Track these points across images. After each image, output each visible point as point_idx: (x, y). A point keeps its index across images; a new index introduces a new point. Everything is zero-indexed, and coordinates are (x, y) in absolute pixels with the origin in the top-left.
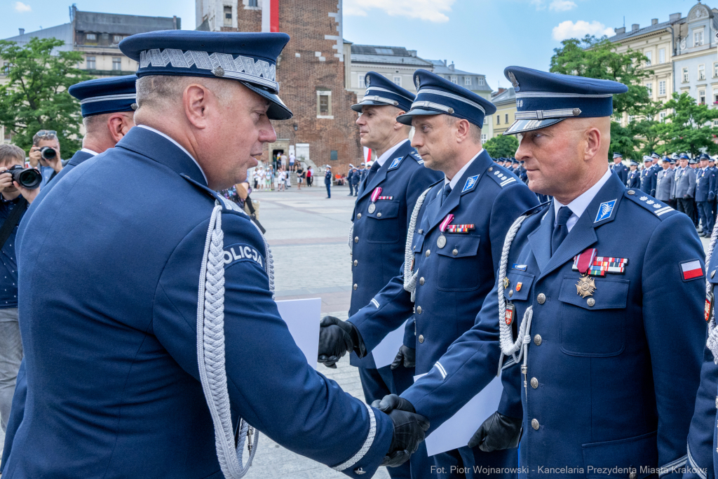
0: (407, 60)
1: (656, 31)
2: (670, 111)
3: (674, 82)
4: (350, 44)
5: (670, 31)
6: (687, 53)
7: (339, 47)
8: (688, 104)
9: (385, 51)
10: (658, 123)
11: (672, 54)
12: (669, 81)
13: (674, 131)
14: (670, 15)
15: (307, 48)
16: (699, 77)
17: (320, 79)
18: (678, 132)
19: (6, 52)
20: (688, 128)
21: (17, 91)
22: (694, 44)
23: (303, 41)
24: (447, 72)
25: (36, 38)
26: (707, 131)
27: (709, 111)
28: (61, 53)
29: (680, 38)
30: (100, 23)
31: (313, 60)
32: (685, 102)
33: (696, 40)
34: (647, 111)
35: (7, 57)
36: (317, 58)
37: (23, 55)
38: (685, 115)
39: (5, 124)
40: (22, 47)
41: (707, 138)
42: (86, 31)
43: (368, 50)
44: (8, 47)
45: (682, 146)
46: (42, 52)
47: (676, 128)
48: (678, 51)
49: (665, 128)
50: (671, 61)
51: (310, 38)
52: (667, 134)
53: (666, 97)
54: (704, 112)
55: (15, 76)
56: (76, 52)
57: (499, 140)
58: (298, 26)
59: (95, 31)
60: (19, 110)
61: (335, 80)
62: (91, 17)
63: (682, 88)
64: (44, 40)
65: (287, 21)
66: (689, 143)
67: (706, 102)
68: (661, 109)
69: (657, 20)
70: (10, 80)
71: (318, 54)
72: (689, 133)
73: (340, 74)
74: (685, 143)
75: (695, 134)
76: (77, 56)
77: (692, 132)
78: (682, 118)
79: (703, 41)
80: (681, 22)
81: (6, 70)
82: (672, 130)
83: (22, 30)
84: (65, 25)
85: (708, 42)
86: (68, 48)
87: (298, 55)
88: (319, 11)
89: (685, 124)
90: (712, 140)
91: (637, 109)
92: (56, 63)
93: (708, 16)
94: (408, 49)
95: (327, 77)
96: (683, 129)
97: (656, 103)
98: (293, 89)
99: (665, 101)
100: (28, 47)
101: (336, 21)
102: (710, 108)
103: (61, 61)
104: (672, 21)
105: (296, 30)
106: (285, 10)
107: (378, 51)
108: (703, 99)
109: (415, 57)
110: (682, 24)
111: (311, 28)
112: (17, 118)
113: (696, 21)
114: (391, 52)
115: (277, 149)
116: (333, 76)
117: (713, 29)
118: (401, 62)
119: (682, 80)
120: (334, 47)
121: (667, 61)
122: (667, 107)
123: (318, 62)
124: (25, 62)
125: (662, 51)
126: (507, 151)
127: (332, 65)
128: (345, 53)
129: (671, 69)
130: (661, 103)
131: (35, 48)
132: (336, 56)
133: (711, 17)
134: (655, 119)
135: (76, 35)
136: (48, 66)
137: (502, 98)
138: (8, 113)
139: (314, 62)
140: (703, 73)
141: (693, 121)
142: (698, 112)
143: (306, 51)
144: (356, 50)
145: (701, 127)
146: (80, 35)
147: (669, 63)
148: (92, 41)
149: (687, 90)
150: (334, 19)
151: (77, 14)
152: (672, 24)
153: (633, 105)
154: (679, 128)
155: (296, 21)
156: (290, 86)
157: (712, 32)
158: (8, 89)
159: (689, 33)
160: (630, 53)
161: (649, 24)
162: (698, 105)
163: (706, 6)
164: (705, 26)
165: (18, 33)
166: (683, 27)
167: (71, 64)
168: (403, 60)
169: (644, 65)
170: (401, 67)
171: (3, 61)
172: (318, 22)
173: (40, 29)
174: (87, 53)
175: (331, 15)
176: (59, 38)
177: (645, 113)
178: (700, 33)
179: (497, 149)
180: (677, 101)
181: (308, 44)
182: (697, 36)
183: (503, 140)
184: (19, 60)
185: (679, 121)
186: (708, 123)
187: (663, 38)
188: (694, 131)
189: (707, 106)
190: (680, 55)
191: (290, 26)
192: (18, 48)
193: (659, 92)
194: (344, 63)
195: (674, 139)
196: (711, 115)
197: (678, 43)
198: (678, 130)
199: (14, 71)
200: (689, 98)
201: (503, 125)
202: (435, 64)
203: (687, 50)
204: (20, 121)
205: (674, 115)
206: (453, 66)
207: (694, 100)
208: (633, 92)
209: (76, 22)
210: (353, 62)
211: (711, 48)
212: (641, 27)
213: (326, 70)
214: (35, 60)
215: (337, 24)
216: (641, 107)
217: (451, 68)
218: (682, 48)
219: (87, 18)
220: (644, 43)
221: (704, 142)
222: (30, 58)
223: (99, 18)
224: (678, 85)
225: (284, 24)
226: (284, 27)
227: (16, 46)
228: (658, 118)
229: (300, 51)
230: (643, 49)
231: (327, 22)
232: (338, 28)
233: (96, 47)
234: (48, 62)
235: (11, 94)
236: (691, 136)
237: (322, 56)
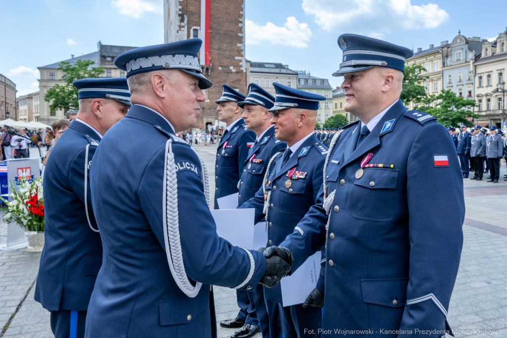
0: (283, 71)
1: (432, 52)
2: (440, 101)
3: (443, 83)
4: (250, 62)
5: (441, 52)
6: (451, 66)
7: (243, 64)
8: (451, 96)
9: (270, 66)
10: (432, 108)
11: (442, 66)
12: (440, 83)
13: (442, 113)
14: (441, 42)
15: (225, 64)
16: (458, 80)
17: (232, 82)
18: (445, 114)
19: (65, 68)
20: (451, 111)
21: (70, 89)
22: (456, 60)
23: (223, 60)
24: (306, 78)
25: (80, 60)
26: (462, 113)
27: (464, 101)
28: (93, 68)
29: (447, 56)
30: (114, 51)
31: (228, 71)
32: (449, 95)
33: (457, 57)
34: (426, 101)
35: (65, 71)
36: (231, 70)
37: (73, 70)
38: (449, 103)
39: (64, 108)
40: (73, 65)
41: (463, 117)
42: (106, 56)
43: (260, 65)
44: (66, 65)
45: (446, 122)
46: (83, 68)
47: (443, 111)
48: (446, 64)
49: (436, 111)
50: (441, 70)
51: (227, 58)
52: (438, 114)
53: (437, 92)
54: (461, 101)
55: (69, 81)
56: (100, 68)
57: (335, 117)
58: (220, 52)
59: (111, 55)
60: (71, 100)
61: (241, 82)
62: (109, 48)
63: (447, 87)
64: (84, 61)
65: (215, 49)
66: (451, 120)
67: (463, 95)
68: (435, 100)
69: (433, 45)
70: (66, 83)
71: (231, 68)
72: (451, 114)
73: (244, 79)
74: (449, 120)
75: (455, 114)
76: (101, 70)
77: (453, 113)
78: (447, 105)
79: (461, 58)
80: (448, 46)
81: (65, 78)
82: (441, 112)
83: (73, 56)
84: (95, 52)
85: (465, 58)
86: (96, 66)
87: (220, 68)
88: (232, 43)
89: (449, 109)
90: (466, 118)
91: (419, 100)
92: (91, 74)
93: (465, 43)
94: (283, 64)
95: (236, 81)
96: (447, 111)
97: (431, 96)
98: (217, 88)
99: (437, 95)
100: (76, 65)
101: (242, 48)
102: (465, 99)
103: (93, 73)
104: (442, 46)
105: (219, 54)
106: (213, 42)
107: (266, 65)
108: (461, 93)
109: (288, 69)
110: (449, 48)
111: (228, 53)
112: (70, 104)
113: (457, 46)
114: (273, 66)
115: (208, 122)
116: (240, 80)
117: (468, 51)
118: (279, 72)
119: (448, 82)
120: (241, 64)
121: (439, 70)
122: (438, 98)
123: (231, 72)
124: (74, 73)
125: (436, 64)
126: (340, 124)
127: (239, 74)
128: (247, 67)
129: (441, 75)
130: (435, 96)
131: (79, 66)
132: (242, 69)
133: (467, 43)
134: (431, 105)
135: (101, 58)
136: (86, 75)
137: (338, 93)
138: (65, 101)
139: (229, 73)
140: (461, 78)
141: (454, 107)
142: (457, 101)
143: (225, 66)
144: (253, 65)
145: (459, 110)
146: (103, 58)
147: (440, 71)
148: (109, 62)
149: (451, 88)
150: (240, 47)
151: (102, 47)
152: (442, 48)
153: (416, 97)
154: (445, 111)
155: (219, 49)
156: (216, 86)
157: (467, 53)
158: (66, 88)
159: (453, 53)
160: (415, 66)
161: (428, 48)
162: (457, 97)
163: (463, 36)
164: (463, 49)
165: (70, 57)
166: (449, 49)
167: (98, 74)
168: (280, 71)
169: (423, 73)
170: (279, 75)
171: (63, 73)
172: (231, 49)
173: (82, 55)
174: (107, 68)
175: (239, 45)
176: (92, 60)
177: (424, 102)
178: (460, 53)
179: (334, 123)
180: (444, 95)
181: (226, 62)
182: (458, 55)
183: (338, 118)
184: (71, 72)
185: (445, 107)
186: (463, 108)
187: (437, 56)
188: (454, 113)
189: (463, 98)
190: (447, 66)
191: (216, 52)
192: (71, 66)
193: (433, 89)
194: (246, 73)
195: (443, 117)
196: (465, 103)
197: (446, 59)
198: (444, 112)
199: (69, 79)
200: (452, 93)
201: (339, 109)
202: (299, 73)
203: (451, 64)
204: (72, 106)
205: (442, 103)
206: (309, 74)
207: (455, 94)
208: (416, 89)
209: (101, 51)
210: (251, 72)
211: (466, 62)
212: (423, 50)
213: (236, 77)
214: (80, 72)
215: (242, 50)
216: (421, 98)
217: (308, 75)
218: (448, 63)
219: (107, 49)
220: (425, 59)
221: (461, 120)
222: (77, 71)
223: (113, 48)
224: (446, 85)
225: (212, 51)
226: (212, 52)
227: (70, 64)
228: (432, 105)
229: (221, 66)
230: (424, 63)
231: (237, 49)
232: (242, 53)
233: (111, 65)
234: (87, 73)
235: (67, 91)
236: (453, 116)
237: (234, 69)
